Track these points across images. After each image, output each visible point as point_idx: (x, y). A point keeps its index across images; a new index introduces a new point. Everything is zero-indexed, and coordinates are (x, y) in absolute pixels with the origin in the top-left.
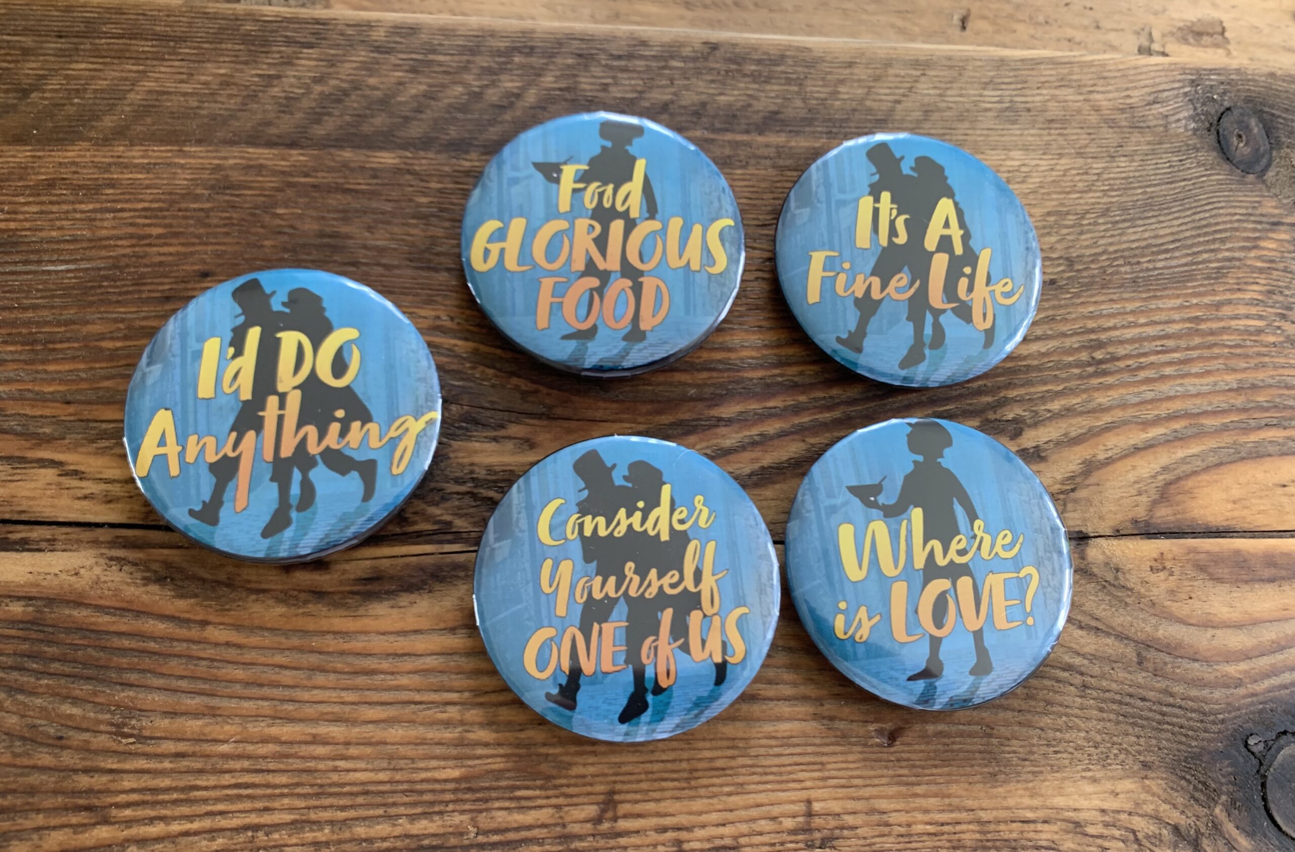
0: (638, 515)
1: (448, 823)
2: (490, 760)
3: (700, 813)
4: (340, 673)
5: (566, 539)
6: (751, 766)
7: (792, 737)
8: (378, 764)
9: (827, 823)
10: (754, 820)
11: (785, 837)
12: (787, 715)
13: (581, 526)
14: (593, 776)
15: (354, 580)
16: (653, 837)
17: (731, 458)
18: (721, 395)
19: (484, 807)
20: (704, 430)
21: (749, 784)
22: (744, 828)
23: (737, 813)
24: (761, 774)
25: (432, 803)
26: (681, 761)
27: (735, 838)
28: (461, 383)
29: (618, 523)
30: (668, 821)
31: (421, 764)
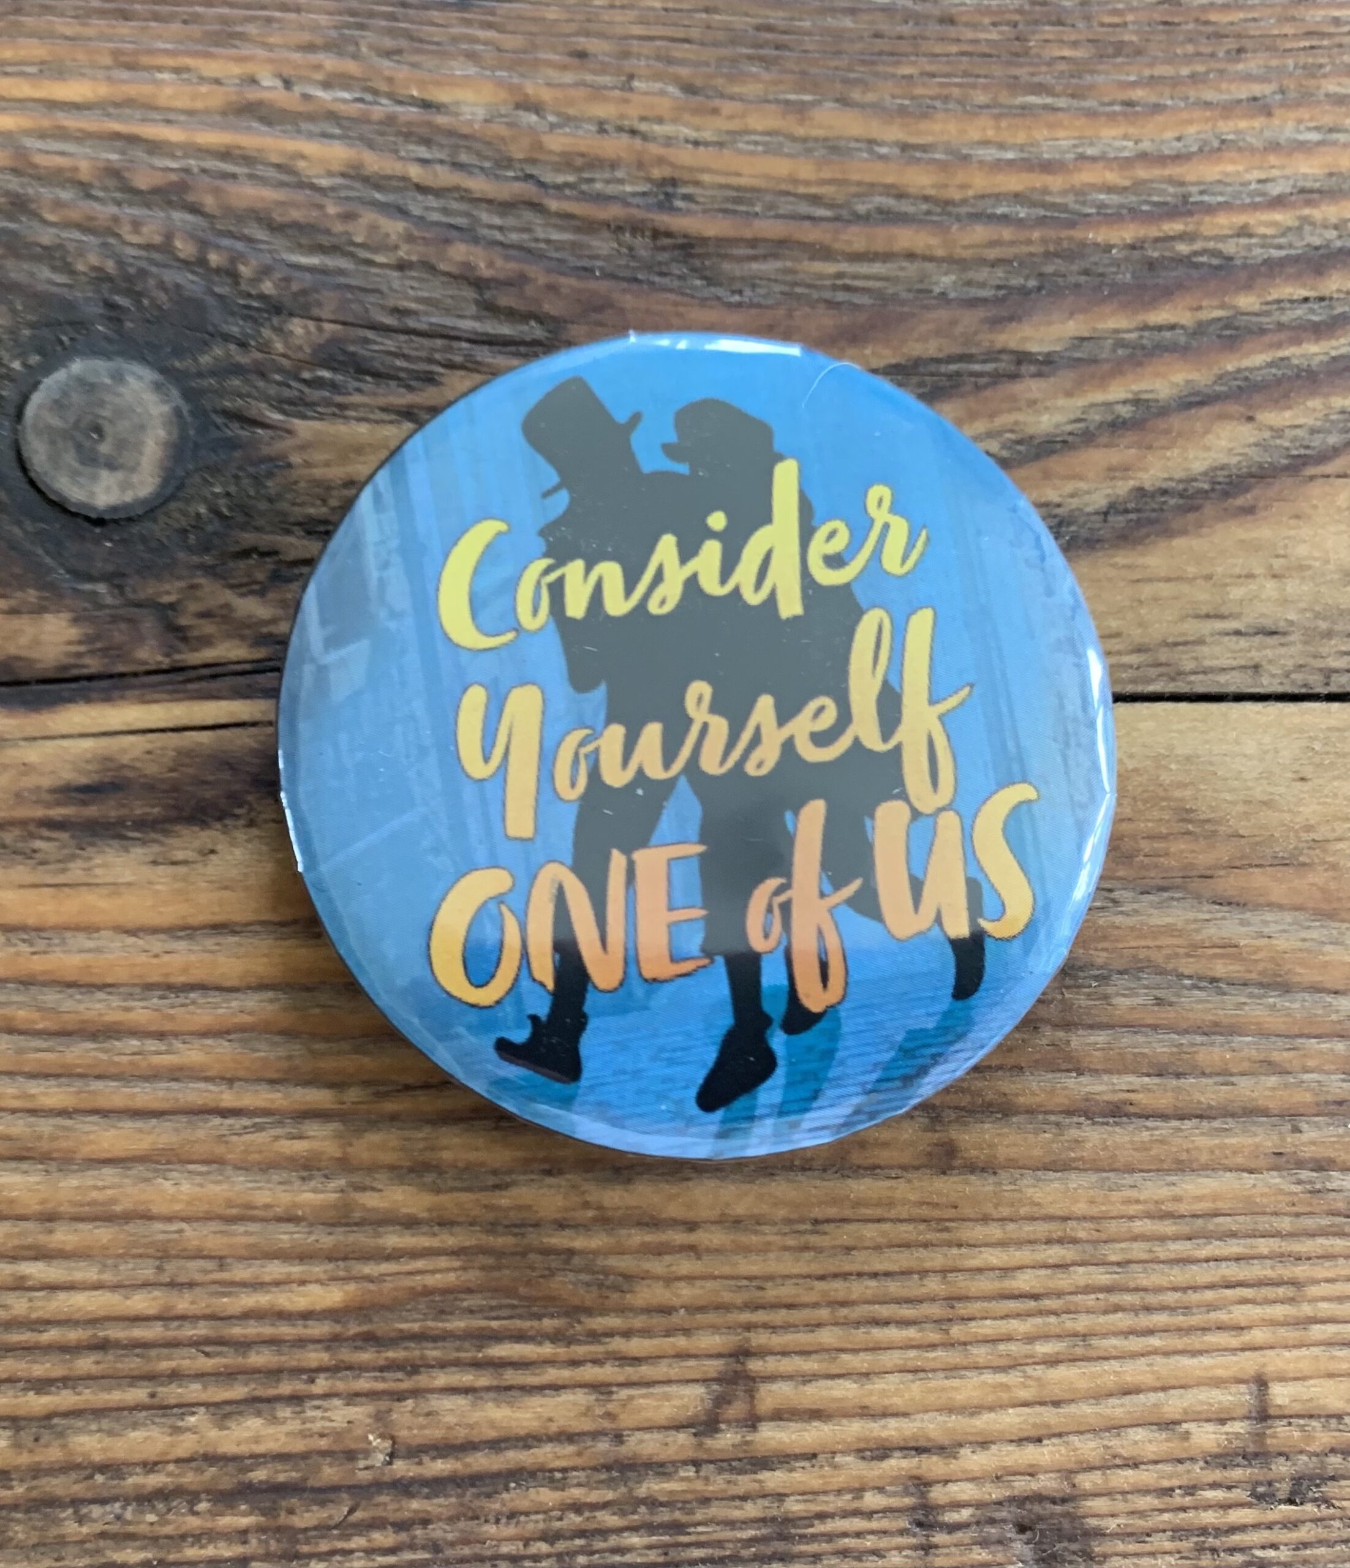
0: (711, 552)
1: (318, 1426)
2: (420, 1264)
3: (975, 1410)
4: (21, 1033)
5: (518, 629)
6: (1109, 1289)
7: (1216, 1214)
8: (127, 1270)
9: (1309, 1438)
10: (1116, 1428)
11: (1198, 1472)
12: (1204, 1158)
13: (557, 590)
14: (694, 1309)
15: (53, 791)
16: (853, 1468)
17: (1054, 463)
18: (1024, 292)
19: (406, 1385)
20: (978, 388)
21: (1105, 1335)
22: (1089, 1448)
23: (1072, 1409)
24: (1134, 1310)
25: (275, 1374)
26: (924, 1273)
27: (1068, 1473)
28: (314, 260)
29: (658, 578)
30: (891, 1429)
31: (241, 1272)
